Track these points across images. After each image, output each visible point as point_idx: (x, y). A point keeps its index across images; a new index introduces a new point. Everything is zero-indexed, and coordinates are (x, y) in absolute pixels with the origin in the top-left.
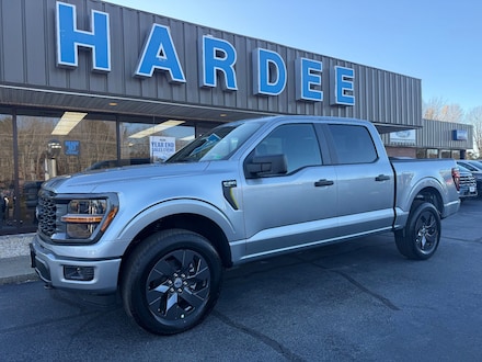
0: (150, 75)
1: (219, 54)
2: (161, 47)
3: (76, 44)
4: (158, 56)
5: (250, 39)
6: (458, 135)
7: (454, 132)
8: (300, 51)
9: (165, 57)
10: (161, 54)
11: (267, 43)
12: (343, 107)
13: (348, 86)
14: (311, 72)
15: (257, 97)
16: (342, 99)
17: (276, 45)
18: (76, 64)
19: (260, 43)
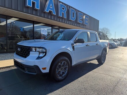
0: (48, 12)
1: (63, 9)
2: (51, 5)
3: (32, 1)
4: (50, 7)
7: (100, 33)
8: (78, 10)
9: (52, 8)
10: (51, 7)
11: (72, 7)
12: (85, 25)
13: (87, 20)
14: (81, 16)
15: (69, 21)
16: (86, 23)
17: (73, 8)
18: (31, 6)
19: (70, 7)
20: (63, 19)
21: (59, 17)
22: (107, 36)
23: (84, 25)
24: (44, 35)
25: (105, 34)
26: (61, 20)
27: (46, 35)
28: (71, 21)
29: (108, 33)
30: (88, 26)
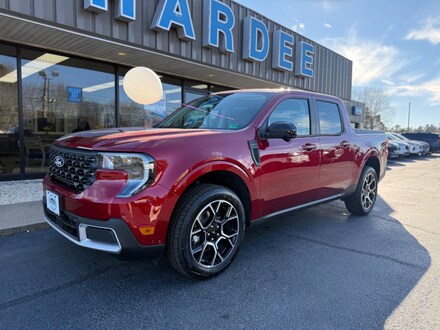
0: (168, 29)
1: (222, 17)
2: (178, 3)
4: (175, 11)
5: (242, 7)
6: (357, 110)
7: (353, 108)
9: (180, 13)
10: (178, 10)
11: (254, 13)
12: (303, 78)
13: (309, 60)
14: (287, 44)
15: (245, 61)
16: (305, 71)
17: (260, 16)
18: (106, 9)
19: (249, 12)
20: (223, 56)
21: (208, 48)
22: (379, 116)
23: (298, 77)
24: (153, 113)
25: (373, 109)
26: (214, 58)
27: (161, 113)
28: (251, 62)
29: (382, 106)
30: (312, 79)
